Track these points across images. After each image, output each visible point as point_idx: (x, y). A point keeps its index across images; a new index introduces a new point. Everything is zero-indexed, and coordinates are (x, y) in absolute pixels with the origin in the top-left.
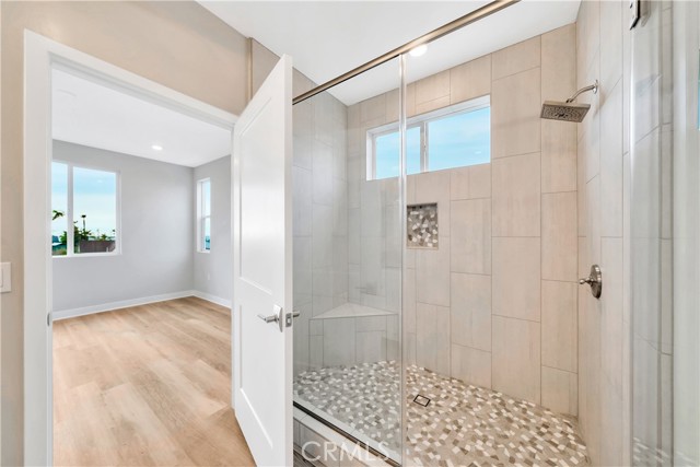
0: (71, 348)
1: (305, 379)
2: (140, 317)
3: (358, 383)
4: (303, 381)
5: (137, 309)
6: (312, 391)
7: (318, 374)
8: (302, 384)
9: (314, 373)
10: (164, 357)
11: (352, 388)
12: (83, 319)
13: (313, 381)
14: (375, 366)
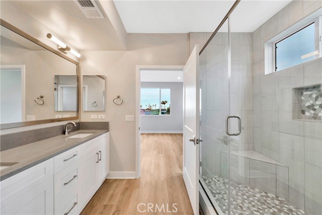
0: (157, 141)
1: (215, 178)
2: (174, 137)
3: (243, 195)
4: (214, 179)
5: (175, 134)
6: (215, 184)
7: (223, 180)
8: (212, 180)
9: (221, 179)
10: (174, 151)
11: (237, 195)
12: (162, 134)
13: (218, 181)
14: (263, 194)
